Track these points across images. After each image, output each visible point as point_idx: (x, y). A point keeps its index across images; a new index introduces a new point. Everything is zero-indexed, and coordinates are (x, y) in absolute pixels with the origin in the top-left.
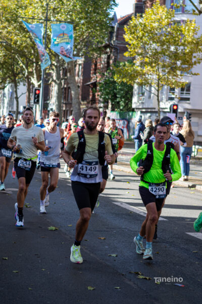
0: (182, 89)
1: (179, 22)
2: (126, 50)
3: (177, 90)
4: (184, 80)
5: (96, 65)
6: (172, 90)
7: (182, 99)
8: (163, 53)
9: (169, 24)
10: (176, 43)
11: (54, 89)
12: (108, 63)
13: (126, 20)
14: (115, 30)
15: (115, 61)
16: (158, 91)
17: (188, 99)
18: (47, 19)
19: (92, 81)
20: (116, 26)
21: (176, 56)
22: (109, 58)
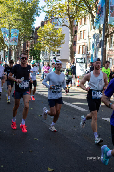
0: (58, 52)
1: (56, 29)
2: (38, 38)
3: (56, 52)
4: (58, 49)
5: (28, 44)
6: (54, 52)
7: (57, 56)
8: (51, 40)
9: (53, 30)
10: (55, 36)
11: (13, 53)
12: (32, 43)
13: (38, 28)
14: (34, 31)
15: (34, 42)
16: (49, 53)
17: (59, 56)
18: (10, 28)
19: (27, 50)
20: (34, 30)
21: (55, 41)
22: (32, 41)
